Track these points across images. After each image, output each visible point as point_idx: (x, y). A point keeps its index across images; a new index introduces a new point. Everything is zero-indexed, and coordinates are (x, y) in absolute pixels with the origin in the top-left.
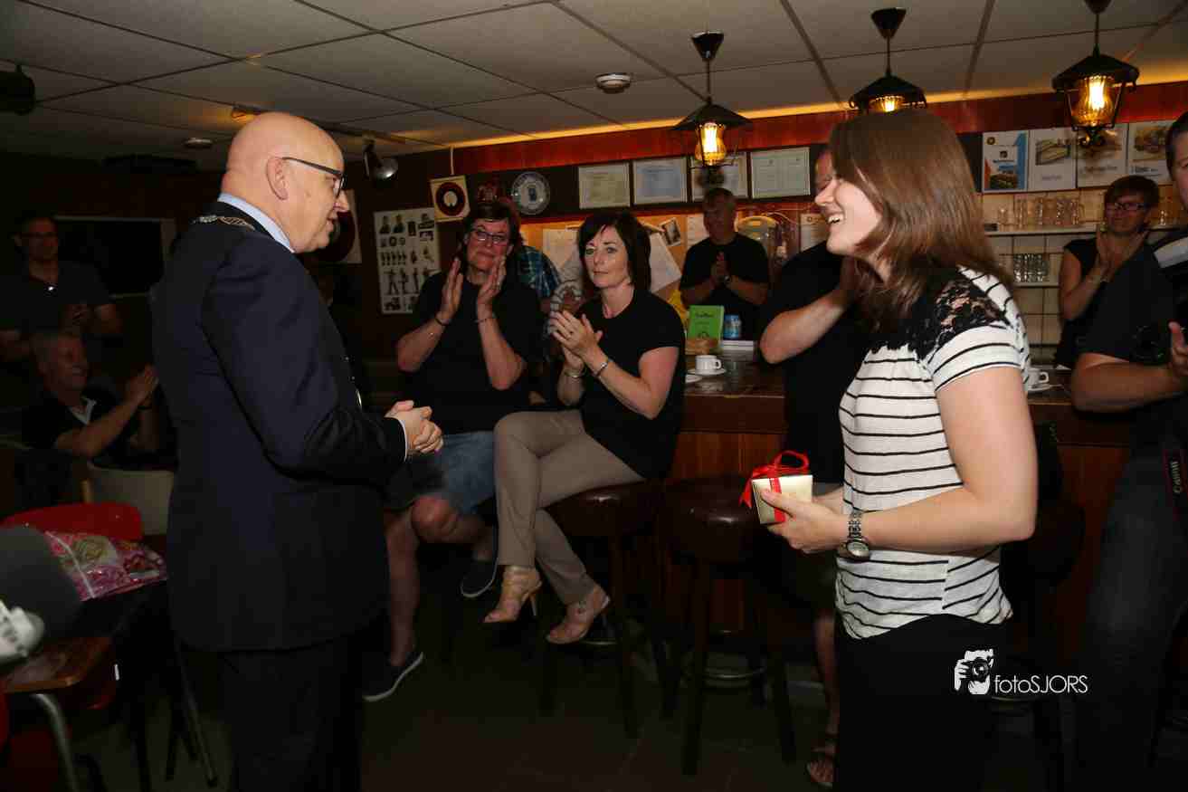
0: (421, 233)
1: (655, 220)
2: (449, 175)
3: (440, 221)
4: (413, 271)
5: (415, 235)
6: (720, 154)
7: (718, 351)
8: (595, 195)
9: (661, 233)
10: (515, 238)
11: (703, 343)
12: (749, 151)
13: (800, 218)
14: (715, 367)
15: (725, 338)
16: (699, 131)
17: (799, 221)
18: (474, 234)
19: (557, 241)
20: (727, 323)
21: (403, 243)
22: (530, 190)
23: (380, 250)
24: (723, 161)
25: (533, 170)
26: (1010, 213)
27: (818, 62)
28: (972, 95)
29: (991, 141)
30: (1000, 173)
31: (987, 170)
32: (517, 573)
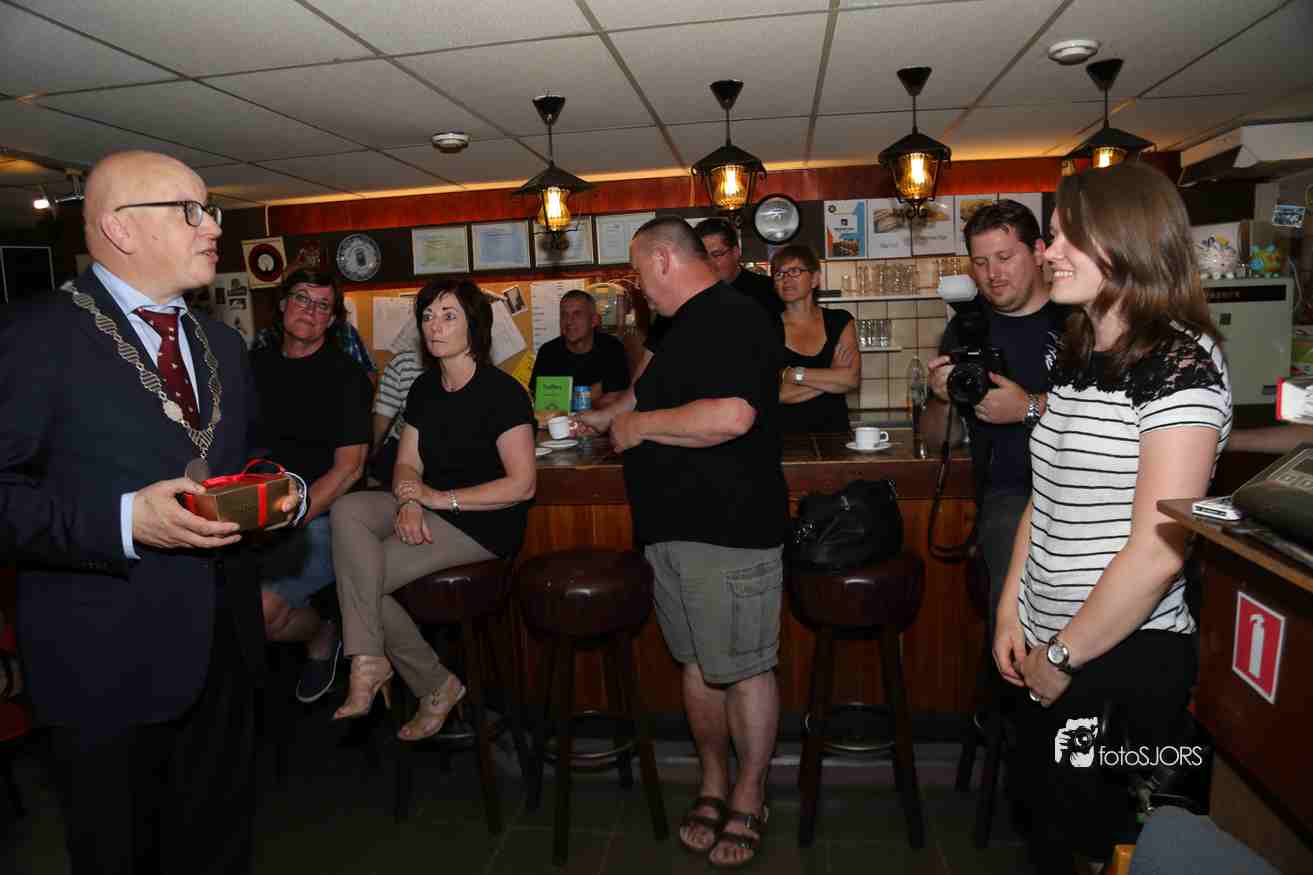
0: (232, 301)
1: (495, 287)
2: (266, 237)
3: (254, 288)
5: (224, 301)
6: (565, 219)
8: (431, 260)
9: (503, 301)
12: (594, 215)
16: (542, 196)
18: (294, 299)
19: (389, 310)
22: (358, 255)
24: (568, 225)
25: (361, 232)
26: (853, 280)
27: (662, 128)
28: (813, 164)
29: (832, 209)
30: (842, 240)
31: (830, 236)
32: (367, 662)
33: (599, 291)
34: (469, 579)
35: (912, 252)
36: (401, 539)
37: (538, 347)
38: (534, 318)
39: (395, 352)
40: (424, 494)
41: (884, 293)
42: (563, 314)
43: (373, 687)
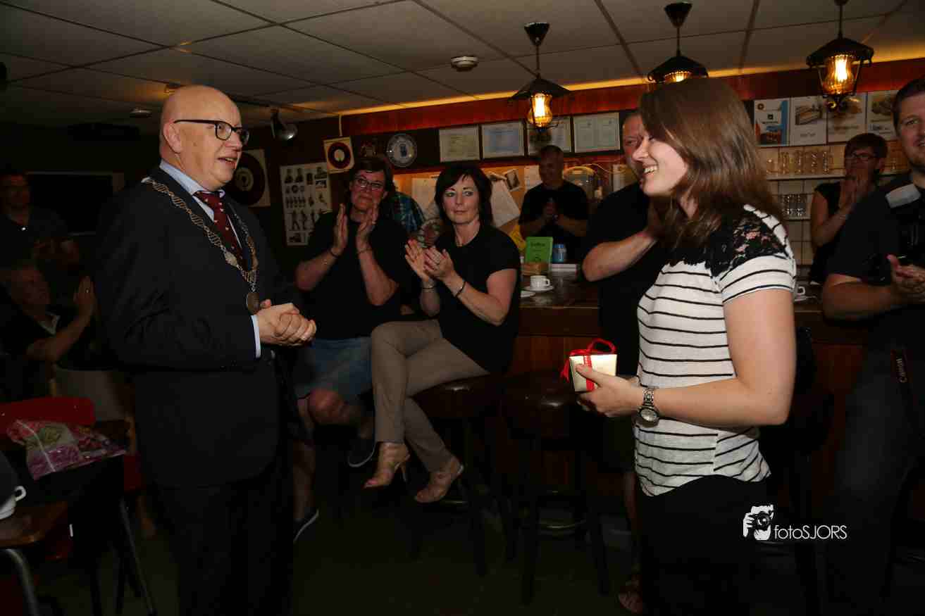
0: (317, 183)
1: (499, 170)
2: (339, 137)
3: (331, 173)
4: (311, 212)
5: (311, 184)
7: (548, 272)
8: (452, 151)
9: (504, 180)
10: (389, 186)
11: (536, 266)
12: (572, 116)
13: (612, 167)
14: (545, 285)
15: (554, 262)
16: (531, 100)
17: (612, 171)
18: (357, 183)
19: (422, 187)
20: (555, 251)
21: (303, 189)
22: (401, 148)
23: (285, 196)
24: (549, 124)
25: (404, 132)
26: (776, 162)
27: (625, 45)
28: (746, 71)
29: (761, 107)
30: (768, 131)
31: (758, 128)
32: (391, 448)
33: (575, 173)
34: (469, 389)
35: (827, 140)
41: (801, 173)
43: (395, 465)
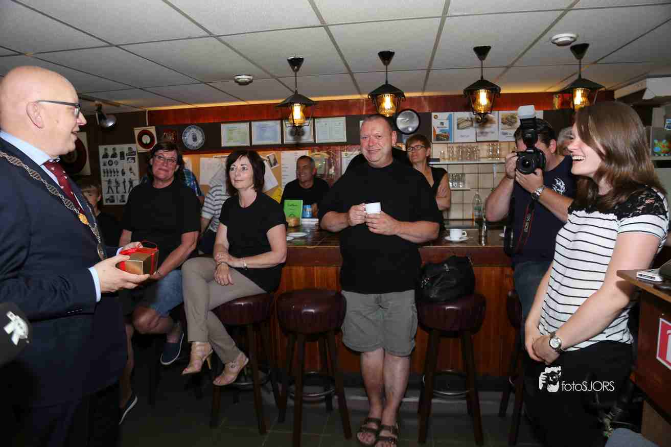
0: (128, 159)
1: (264, 154)
2: (146, 126)
3: (139, 152)
4: (123, 181)
5: (124, 159)
6: (302, 120)
8: (230, 139)
9: (267, 161)
11: (292, 220)
12: (314, 118)
13: (341, 153)
15: (303, 218)
16: (292, 107)
17: (341, 156)
18: (157, 158)
21: (117, 163)
22: (193, 135)
23: (102, 167)
25: (196, 125)
26: (446, 153)
27: (351, 74)
28: (426, 94)
29: (436, 117)
30: (441, 133)
31: (435, 131)
32: (199, 345)
33: (316, 156)
34: (252, 303)
35: (476, 140)
36: (217, 282)
37: (285, 184)
38: (283, 169)
39: (211, 186)
40: (230, 259)
41: (462, 160)
42: (298, 167)
43: (203, 357)
